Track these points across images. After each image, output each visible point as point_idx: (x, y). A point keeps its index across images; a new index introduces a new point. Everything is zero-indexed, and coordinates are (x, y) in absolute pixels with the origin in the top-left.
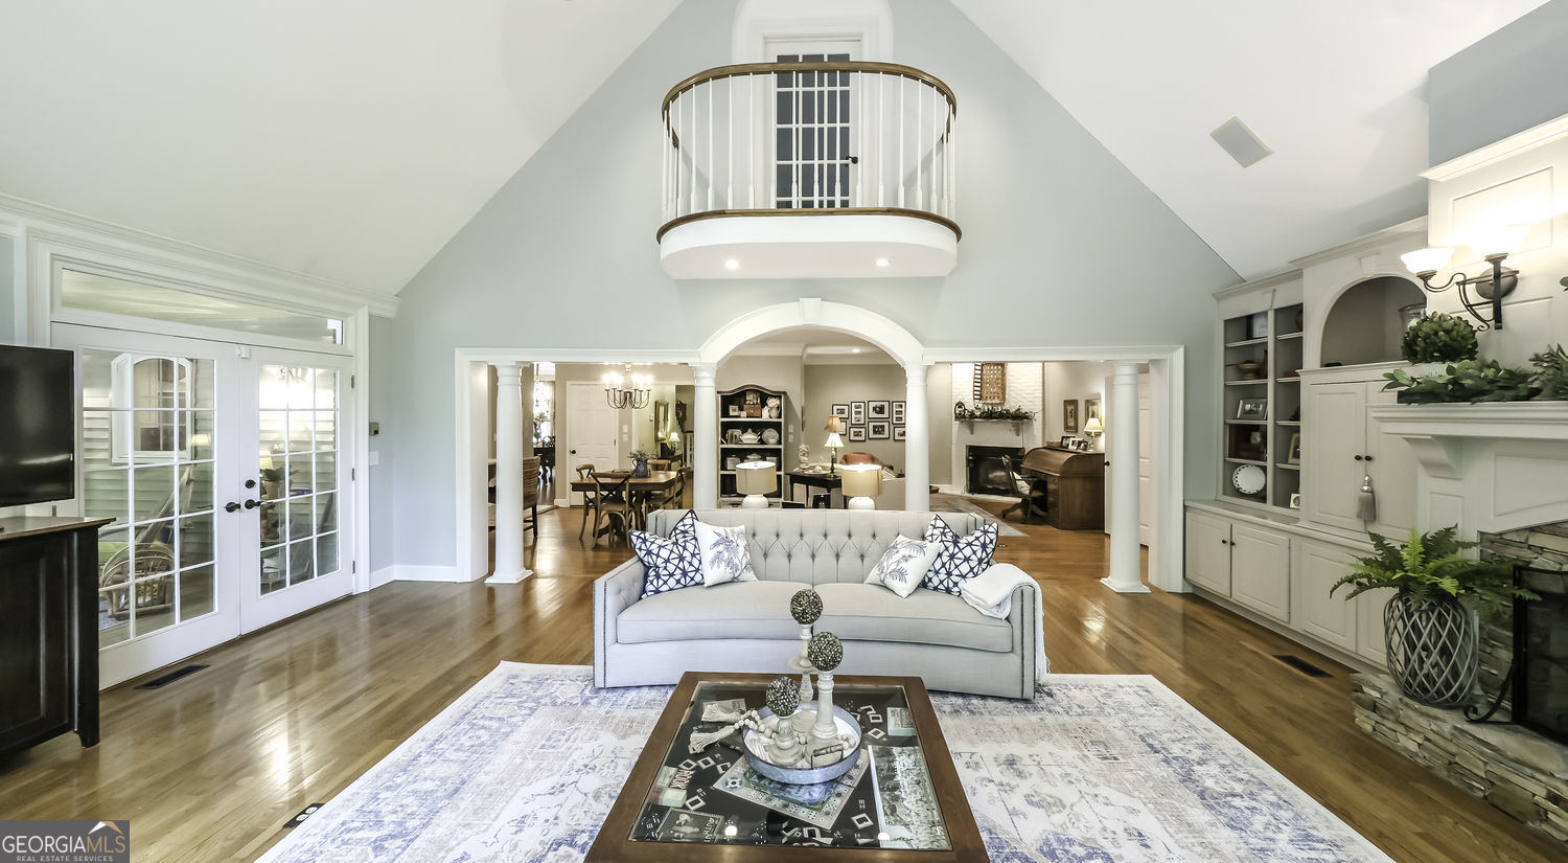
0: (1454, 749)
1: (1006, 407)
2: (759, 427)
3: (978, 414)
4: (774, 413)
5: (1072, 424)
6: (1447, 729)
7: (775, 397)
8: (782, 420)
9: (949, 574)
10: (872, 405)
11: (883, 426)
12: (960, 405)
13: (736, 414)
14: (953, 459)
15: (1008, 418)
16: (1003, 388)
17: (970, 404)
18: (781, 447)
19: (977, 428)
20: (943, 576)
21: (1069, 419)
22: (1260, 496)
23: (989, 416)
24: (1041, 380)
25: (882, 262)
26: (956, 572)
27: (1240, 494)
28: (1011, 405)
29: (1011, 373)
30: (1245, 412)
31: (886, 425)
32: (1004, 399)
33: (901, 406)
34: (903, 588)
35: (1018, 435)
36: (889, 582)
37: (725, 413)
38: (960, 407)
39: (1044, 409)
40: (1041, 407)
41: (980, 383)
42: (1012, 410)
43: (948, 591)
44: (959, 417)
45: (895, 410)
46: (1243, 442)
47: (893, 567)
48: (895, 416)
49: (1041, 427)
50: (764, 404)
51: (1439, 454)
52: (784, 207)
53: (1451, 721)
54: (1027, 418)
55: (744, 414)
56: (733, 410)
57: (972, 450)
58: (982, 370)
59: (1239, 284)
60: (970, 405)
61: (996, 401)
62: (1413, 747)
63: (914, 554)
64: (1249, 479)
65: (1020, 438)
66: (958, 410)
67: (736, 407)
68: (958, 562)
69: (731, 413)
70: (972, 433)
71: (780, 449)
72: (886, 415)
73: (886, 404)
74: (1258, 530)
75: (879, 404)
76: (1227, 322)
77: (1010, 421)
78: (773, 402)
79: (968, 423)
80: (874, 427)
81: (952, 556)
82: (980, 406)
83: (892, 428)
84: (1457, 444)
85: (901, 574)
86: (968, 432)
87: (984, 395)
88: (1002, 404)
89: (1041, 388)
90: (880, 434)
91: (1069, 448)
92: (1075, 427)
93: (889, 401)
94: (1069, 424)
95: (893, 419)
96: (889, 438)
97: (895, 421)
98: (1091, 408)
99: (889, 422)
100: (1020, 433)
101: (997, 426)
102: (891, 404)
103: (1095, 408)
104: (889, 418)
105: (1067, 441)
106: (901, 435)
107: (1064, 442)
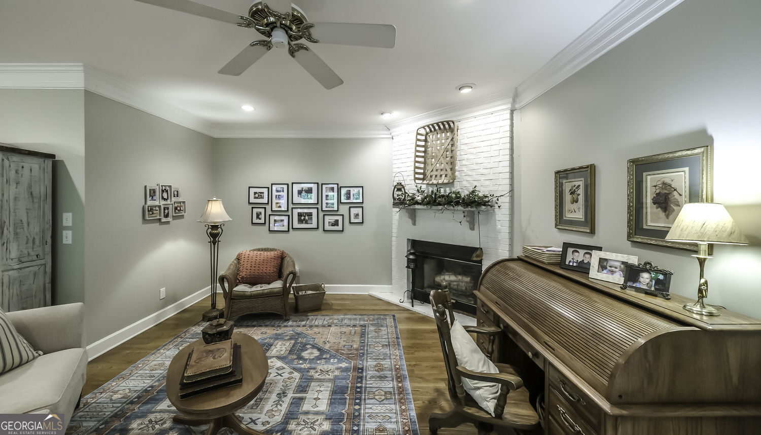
1: (457, 187)
5: (576, 213)
10: (296, 188)
12: (399, 187)
14: (394, 256)
15: (457, 203)
16: (452, 164)
19: (419, 216)
23: (433, 201)
24: (508, 146)
28: (463, 187)
29: (463, 141)
31: (314, 212)
32: (454, 178)
33: (332, 189)
35: (472, 229)
38: (399, 190)
39: (512, 191)
40: (507, 188)
41: (424, 154)
42: (464, 193)
44: (399, 203)
45: (325, 193)
48: (325, 202)
49: (506, 218)
54: (485, 204)
57: (414, 244)
58: (426, 141)
60: (411, 188)
61: (444, 180)
65: (476, 232)
66: (397, 194)
70: (414, 224)
72: (314, 200)
75: (306, 186)
77: (460, 208)
79: (408, 211)
80: (300, 215)
82: (423, 187)
83: (321, 214)
86: (409, 222)
87: (428, 173)
88: (451, 184)
89: (508, 157)
90: (306, 223)
91: (595, 273)
92: (590, 223)
93: (318, 183)
94: (569, 216)
95: (324, 205)
96: (318, 228)
97: (324, 209)
98: (651, 181)
99: (318, 208)
100: (476, 226)
101: (438, 215)
102: (320, 186)
103: (679, 178)
104: (318, 203)
105: (580, 256)
106: (333, 225)
107: (574, 258)
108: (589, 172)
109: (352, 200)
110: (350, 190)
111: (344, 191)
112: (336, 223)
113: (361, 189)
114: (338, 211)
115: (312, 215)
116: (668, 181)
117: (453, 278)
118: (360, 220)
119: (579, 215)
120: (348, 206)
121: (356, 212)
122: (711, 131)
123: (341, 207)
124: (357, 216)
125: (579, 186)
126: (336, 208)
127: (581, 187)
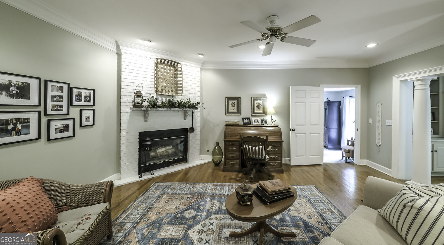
3: (157, 104)
11: (27, 120)
31: (33, 117)
33: (61, 89)
38: (138, 96)
45: (50, 93)
48: (50, 103)
58: (157, 67)
73: (34, 84)
82: (158, 96)
83: (44, 120)
93: (40, 79)
95: (49, 108)
96: (39, 138)
97: (49, 112)
99: (39, 112)
102: (42, 83)
104: (40, 105)
106: (61, 131)
107: (245, 121)
108: (238, 99)
109: (83, 103)
110: (81, 92)
112: (66, 128)
113: (92, 92)
114: (68, 114)
115: (29, 122)
116: (259, 103)
118: (91, 123)
120: (79, 109)
121: (87, 115)
122: (266, 95)
123: (71, 109)
125: (235, 102)
126: (65, 111)
127: (236, 102)
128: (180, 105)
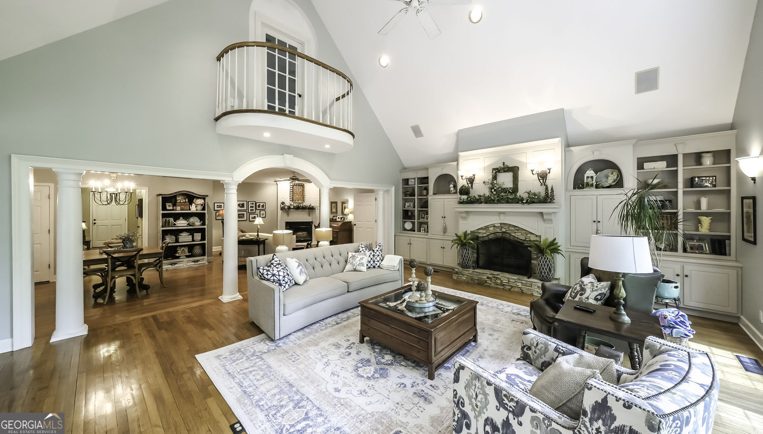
0: (472, 276)
1: (304, 204)
2: (187, 216)
3: (292, 207)
4: (200, 208)
5: (334, 210)
6: (471, 272)
7: (201, 198)
8: (206, 212)
9: (374, 261)
11: (244, 214)
12: (283, 203)
13: (171, 208)
14: (278, 228)
16: (303, 196)
17: (288, 202)
18: (205, 227)
19: (290, 213)
20: (372, 262)
21: (333, 209)
22: (413, 230)
23: (298, 208)
24: (319, 193)
25: (327, 146)
26: (376, 260)
27: (405, 230)
28: (306, 204)
29: (306, 190)
30: (408, 206)
32: (304, 201)
33: (253, 204)
34: (364, 269)
35: (309, 216)
36: (358, 268)
37: (164, 208)
40: (318, 204)
41: (293, 193)
42: (307, 206)
43: (374, 267)
44: (282, 209)
45: (250, 206)
46: (407, 215)
47: (358, 262)
48: (250, 209)
49: (318, 213)
50: (191, 202)
51: (465, 215)
52: (271, 110)
53: (471, 270)
54: (312, 209)
55: (178, 208)
56: (169, 206)
57: (288, 222)
58: (293, 188)
59: (405, 169)
61: (300, 202)
62: (465, 278)
63: (364, 257)
64: (408, 225)
65: (311, 217)
66: (282, 206)
67: (171, 204)
68: (376, 257)
69: (168, 208)
70: (288, 216)
71: (205, 228)
72: (245, 208)
73: (245, 203)
74: (418, 239)
75: (241, 202)
76: (403, 179)
77: (306, 210)
78: (200, 201)
79: (286, 212)
81: (374, 256)
82: (292, 204)
83: (248, 214)
84: (467, 212)
85: (363, 264)
86: (287, 215)
87: (294, 199)
88: (302, 203)
89: (319, 196)
90: (242, 218)
91: (337, 220)
92: (336, 212)
94: (333, 211)
95: (249, 210)
96: (247, 220)
97: (250, 212)
98: (344, 205)
100: (311, 215)
101: (301, 212)
102: (248, 203)
103: (346, 205)
104: (247, 210)
105: (335, 218)
107: (334, 218)
108: (336, 203)
110: (260, 204)
111: (258, 204)
113: (264, 204)
117: (301, 233)
119: (335, 211)
120: (259, 211)
123: (256, 211)
124: (263, 214)
127: (335, 205)
128: (304, 208)
